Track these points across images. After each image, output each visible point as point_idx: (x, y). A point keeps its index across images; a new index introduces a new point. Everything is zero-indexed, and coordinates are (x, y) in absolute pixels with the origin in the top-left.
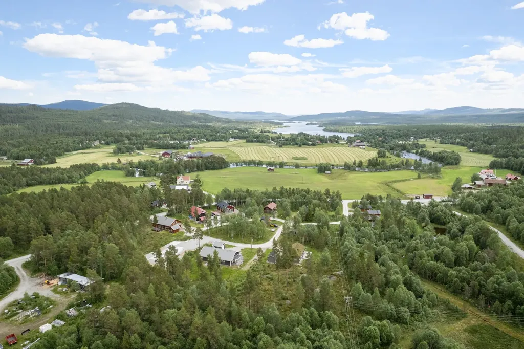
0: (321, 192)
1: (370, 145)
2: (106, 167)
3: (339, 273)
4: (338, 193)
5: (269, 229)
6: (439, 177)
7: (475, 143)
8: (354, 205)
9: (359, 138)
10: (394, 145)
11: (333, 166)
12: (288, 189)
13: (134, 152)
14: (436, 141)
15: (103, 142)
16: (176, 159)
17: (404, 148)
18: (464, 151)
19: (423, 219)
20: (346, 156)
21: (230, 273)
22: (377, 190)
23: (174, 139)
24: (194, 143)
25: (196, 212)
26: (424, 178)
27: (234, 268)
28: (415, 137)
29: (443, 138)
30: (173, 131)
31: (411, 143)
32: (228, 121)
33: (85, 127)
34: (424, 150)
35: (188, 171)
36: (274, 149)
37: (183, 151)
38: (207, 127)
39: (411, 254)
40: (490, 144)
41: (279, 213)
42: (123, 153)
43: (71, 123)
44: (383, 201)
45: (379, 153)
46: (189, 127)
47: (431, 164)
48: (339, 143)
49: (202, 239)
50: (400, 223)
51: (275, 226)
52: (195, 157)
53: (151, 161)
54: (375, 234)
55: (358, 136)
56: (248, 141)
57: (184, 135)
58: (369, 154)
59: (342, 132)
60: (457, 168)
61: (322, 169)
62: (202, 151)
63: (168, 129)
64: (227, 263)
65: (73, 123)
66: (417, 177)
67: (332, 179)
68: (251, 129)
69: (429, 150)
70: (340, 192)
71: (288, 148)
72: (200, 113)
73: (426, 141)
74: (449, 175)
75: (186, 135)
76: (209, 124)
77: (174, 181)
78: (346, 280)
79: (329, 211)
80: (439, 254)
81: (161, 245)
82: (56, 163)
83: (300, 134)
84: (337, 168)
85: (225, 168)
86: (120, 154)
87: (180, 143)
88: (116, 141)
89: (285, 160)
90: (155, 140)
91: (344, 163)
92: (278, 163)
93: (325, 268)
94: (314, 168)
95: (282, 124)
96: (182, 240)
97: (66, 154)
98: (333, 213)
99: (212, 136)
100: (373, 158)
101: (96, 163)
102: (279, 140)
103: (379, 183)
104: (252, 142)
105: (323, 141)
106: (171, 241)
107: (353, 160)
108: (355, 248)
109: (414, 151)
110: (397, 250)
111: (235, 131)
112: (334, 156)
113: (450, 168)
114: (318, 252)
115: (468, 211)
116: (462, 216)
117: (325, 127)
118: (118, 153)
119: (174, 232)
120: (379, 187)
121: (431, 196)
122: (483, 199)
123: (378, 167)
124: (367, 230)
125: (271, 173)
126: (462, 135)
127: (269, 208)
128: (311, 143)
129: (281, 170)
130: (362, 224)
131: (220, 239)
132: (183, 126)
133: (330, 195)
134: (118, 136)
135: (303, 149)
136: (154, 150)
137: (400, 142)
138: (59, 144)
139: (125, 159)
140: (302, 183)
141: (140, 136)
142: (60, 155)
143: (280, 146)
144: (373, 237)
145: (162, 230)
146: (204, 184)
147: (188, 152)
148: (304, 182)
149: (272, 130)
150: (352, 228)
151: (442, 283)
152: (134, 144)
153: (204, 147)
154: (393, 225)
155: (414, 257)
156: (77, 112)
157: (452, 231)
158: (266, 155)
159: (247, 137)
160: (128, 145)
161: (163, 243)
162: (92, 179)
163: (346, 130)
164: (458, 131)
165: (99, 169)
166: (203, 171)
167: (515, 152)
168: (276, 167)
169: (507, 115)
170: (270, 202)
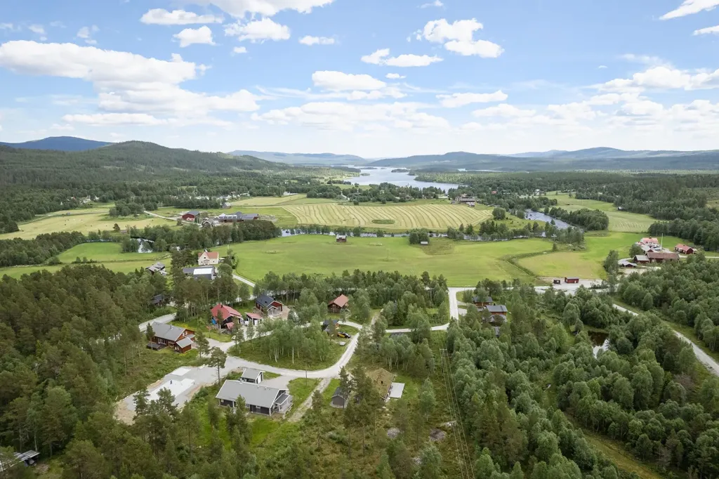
0: (416, 277)
1: (481, 200)
2: (94, 238)
3: (449, 424)
4: (441, 278)
5: (335, 342)
6: (582, 249)
7: (624, 198)
8: (466, 298)
9: (464, 190)
10: (513, 200)
11: (431, 232)
12: (366, 273)
13: (142, 213)
14: (570, 196)
15: (97, 198)
16: (203, 225)
17: (528, 205)
18: (610, 209)
19: (572, 321)
20: (449, 218)
21: (268, 428)
22: (497, 270)
23: (203, 193)
24: (232, 199)
25: (219, 316)
26: (562, 250)
27: (275, 420)
28: (541, 190)
29: (580, 191)
30: (203, 182)
31: (537, 197)
32: (284, 167)
33: (74, 175)
34: (557, 207)
35: (218, 243)
36: (348, 207)
37: (214, 211)
38: (254, 175)
39: (564, 387)
40: (644, 200)
41: (351, 312)
42: (125, 215)
43: (52, 170)
44: (508, 289)
45: (495, 213)
46: (227, 175)
47: (569, 230)
48: (437, 198)
49: (223, 367)
50: (539, 328)
51: (346, 337)
52: (231, 221)
53: (163, 228)
54: (503, 349)
55: (464, 188)
56: (309, 196)
57: (217, 188)
58: (481, 215)
59: (440, 182)
60: (605, 235)
61: (417, 238)
62: (243, 211)
63: (196, 179)
64: (265, 410)
65: (56, 170)
66: (551, 249)
67: (432, 253)
68: (315, 178)
69: (564, 208)
70: (444, 276)
71: (367, 205)
72: (244, 156)
73: (557, 194)
74: (597, 246)
75: (221, 188)
76: (257, 171)
77: (193, 261)
78: (463, 438)
79: (429, 307)
80: (608, 386)
81: (158, 375)
82: (18, 230)
83: (384, 185)
84: (437, 235)
85: (274, 237)
86: (120, 217)
87: (210, 199)
88: (117, 197)
89: (363, 224)
90: (174, 195)
91: (446, 229)
92: (353, 229)
93: (427, 416)
94: (404, 236)
95: (358, 171)
96: (193, 365)
97: (37, 217)
98: (434, 311)
99: (259, 188)
100: (487, 221)
101: (79, 231)
102: (353, 194)
103: (499, 259)
104: (315, 197)
105: (415, 195)
106: (176, 368)
107: (460, 225)
108: (474, 379)
109: (543, 210)
110: (538, 375)
111: (292, 181)
112: (431, 216)
113: (596, 235)
114: (414, 382)
115: (633, 303)
116: (627, 312)
117: (418, 174)
118: (118, 215)
119: (182, 350)
120: (500, 266)
121: (577, 280)
122: (653, 285)
123: (496, 234)
124: (492, 346)
125: (341, 246)
126: (604, 187)
127: (337, 305)
128: (398, 198)
129: (357, 239)
130: (481, 331)
131: (257, 361)
132: (218, 174)
133: (429, 281)
134: (120, 189)
135: (388, 208)
136: (171, 210)
137: (522, 197)
138: (26, 202)
139: (125, 225)
140: (387, 261)
141: (152, 189)
142: (26, 219)
143: (356, 204)
144: (501, 354)
145: (163, 346)
146: (240, 264)
147: (221, 213)
148: (390, 258)
149: (345, 179)
150: (467, 340)
151: (618, 438)
152: (143, 202)
153: (246, 206)
154: (530, 333)
155: (570, 392)
156: (64, 153)
157: (618, 341)
158: (335, 217)
159: (309, 190)
160: (134, 203)
161: (161, 373)
162: (68, 257)
163: (446, 180)
164: (599, 180)
165: (84, 240)
166: (240, 242)
167: (680, 211)
168: (349, 235)
169: (657, 159)
170: (338, 294)
